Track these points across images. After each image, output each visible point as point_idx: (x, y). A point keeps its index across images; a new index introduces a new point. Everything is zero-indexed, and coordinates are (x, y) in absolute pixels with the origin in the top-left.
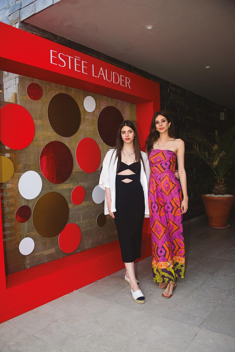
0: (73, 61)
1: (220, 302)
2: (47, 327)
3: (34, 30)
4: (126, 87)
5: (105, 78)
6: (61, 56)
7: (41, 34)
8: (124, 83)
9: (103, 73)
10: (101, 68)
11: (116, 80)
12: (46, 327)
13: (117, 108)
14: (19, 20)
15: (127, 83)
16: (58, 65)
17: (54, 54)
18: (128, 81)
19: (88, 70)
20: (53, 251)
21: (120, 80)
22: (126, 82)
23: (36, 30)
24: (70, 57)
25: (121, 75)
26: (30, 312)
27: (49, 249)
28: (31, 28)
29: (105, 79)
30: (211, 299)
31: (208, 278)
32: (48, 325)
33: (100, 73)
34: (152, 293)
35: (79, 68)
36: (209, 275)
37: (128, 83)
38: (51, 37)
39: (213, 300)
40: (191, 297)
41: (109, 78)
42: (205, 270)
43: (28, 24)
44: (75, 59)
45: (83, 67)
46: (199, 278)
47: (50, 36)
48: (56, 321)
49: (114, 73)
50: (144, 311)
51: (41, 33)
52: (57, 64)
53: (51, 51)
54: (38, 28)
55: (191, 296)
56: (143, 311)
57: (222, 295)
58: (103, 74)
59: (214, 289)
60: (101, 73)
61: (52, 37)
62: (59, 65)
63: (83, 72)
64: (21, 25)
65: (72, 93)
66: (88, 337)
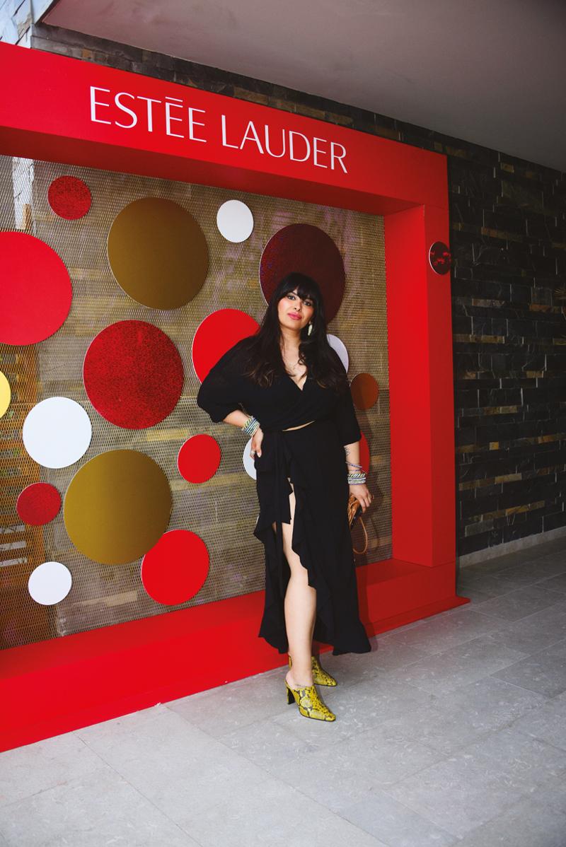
0: (158, 111)
1: (532, 790)
2: (34, 797)
3: (73, 41)
4: (333, 168)
5: (264, 147)
6: (122, 100)
7: (93, 50)
8: (324, 159)
9: (257, 137)
10: (251, 123)
11: (300, 151)
12: (34, 795)
13: (322, 227)
14: (31, 22)
15: (338, 158)
16: (113, 123)
17: (99, 96)
18: (338, 152)
19: (209, 130)
20: (131, 597)
21: (313, 150)
22: (333, 156)
23: (80, 43)
24: (149, 101)
25: (315, 139)
26: (24, 748)
27: (121, 590)
28: (66, 39)
29: (262, 152)
30: (507, 778)
31: (533, 707)
32: (41, 791)
33: (245, 138)
34: (351, 736)
35: (180, 127)
36: (540, 698)
37: (340, 158)
38: (123, 55)
39: (511, 782)
40: (455, 762)
41: (276, 146)
42: (537, 679)
43: (56, 28)
44: (168, 105)
45: (191, 123)
46: (507, 704)
47: (120, 54)
48: (64, 784)
49: (291, 133)
50: (298, 788)
51: (94, 48)
52: (110, 123)
53: (93, 89)
54: (85, 37)
55: (454, 760)
56: (294, 788)
57: (548, 766)
58: (257, 139)
59: (535, 744)
60: (251, 134)
61: (126, 56)
62: (117, 123)
63: (191, 137)
64: (35, 32)
65: (185, 195)
66: (113, 840)
